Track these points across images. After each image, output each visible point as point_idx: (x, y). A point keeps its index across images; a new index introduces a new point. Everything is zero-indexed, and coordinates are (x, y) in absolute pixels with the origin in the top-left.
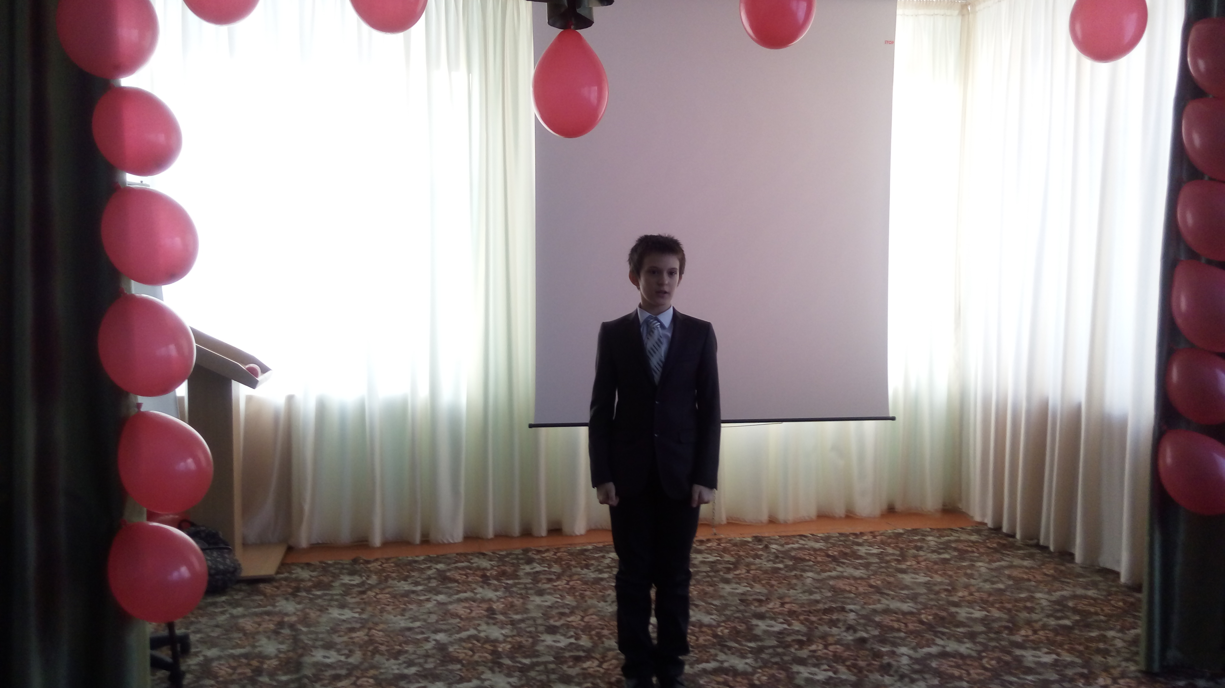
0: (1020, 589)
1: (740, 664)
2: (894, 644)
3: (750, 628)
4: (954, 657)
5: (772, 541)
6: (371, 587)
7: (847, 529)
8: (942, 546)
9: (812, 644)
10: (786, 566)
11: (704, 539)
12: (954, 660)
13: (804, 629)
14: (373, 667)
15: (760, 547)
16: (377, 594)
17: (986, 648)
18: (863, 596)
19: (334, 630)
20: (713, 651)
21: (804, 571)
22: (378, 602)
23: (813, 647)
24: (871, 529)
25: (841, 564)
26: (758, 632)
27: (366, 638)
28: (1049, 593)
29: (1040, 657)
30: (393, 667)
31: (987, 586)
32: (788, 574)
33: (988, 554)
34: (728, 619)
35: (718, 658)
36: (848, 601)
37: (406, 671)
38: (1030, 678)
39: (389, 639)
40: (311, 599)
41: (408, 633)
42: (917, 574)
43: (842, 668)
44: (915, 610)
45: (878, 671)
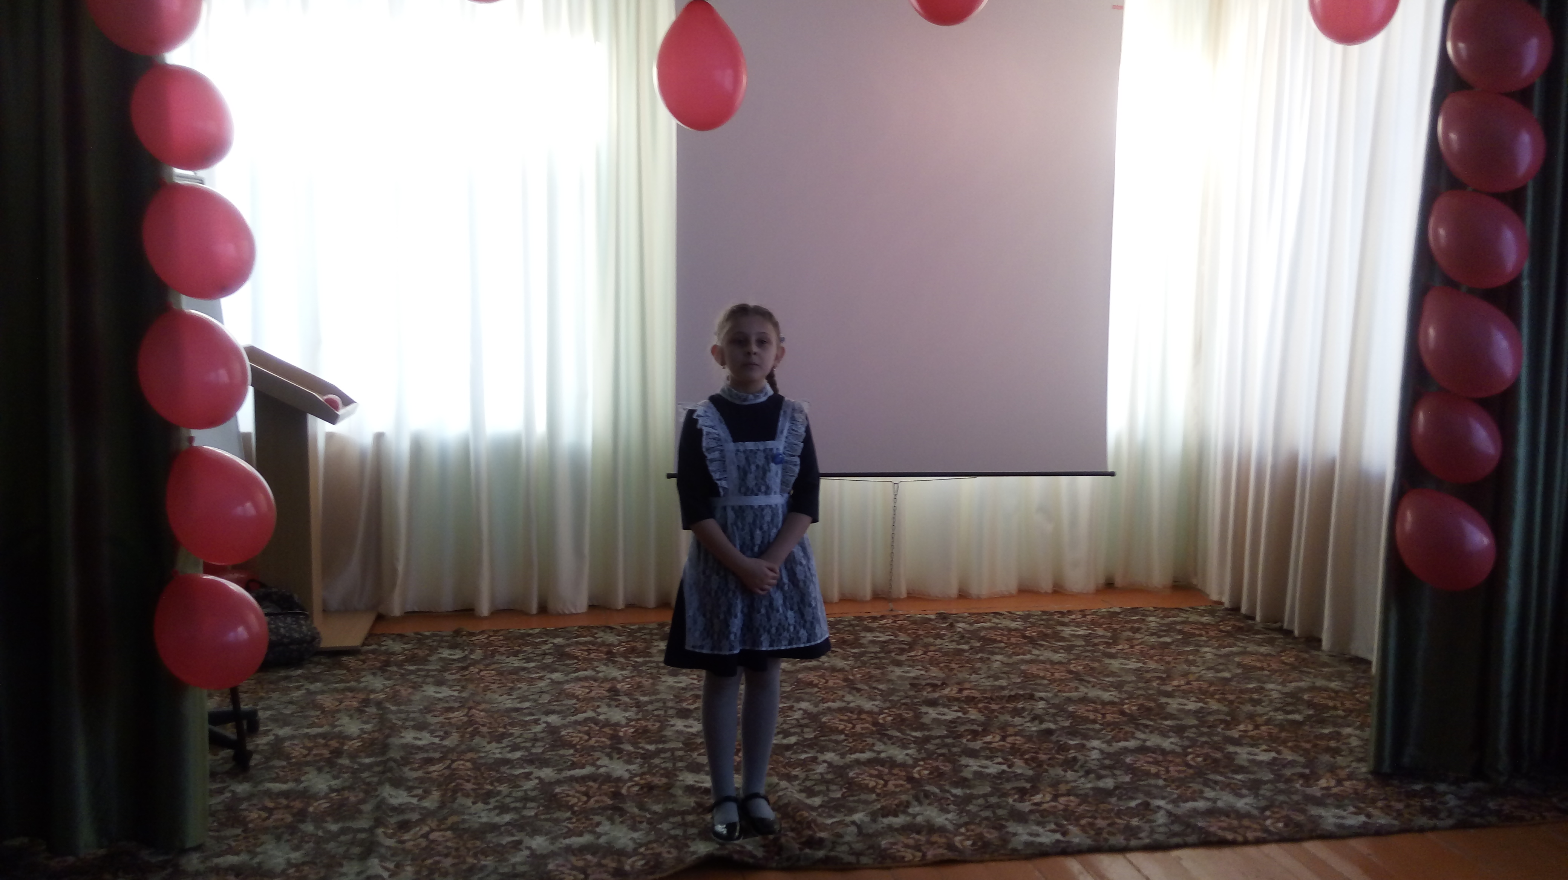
0: (1250, 679)
1: (899, 755)
2: (1086, 737)
3: (918, 716)
4: (1153, 753)
5: (960, 619)
6: (475, 663)
7: (1053, 606)
8: (1164, 628)
9: (989, 735)
10: (972, 648)
11: (878, 615)
12: (1154, 755)
13: (981, 718)
14: (471, 750)
15: (944, 625)
16: (481, 671)
17: (1193, 743)
18: (1058, 683)
19: (428, 710)
20: (870, 740)
21: (993, 653)
22: (482, 679)
23: (988, 738)
24: (1082, 607)
25: (1039, 647)
26: (926, 720)
27: (465, 719)
28: (1283, 683)
29: (1255, 755)
30: (495, 751)
31: (1210, 674)
32: (972, 657)
33: (1218, 639)
34: (894, 705)
35: (875, 748)
36: (1040, 688)
37: (509, 756)
38: (1239, 777)
39: (492, 720)
40: (402, 675)
41: (514, 714)
42: (1128, 659)
43: (1018, 762)
44: (1117, 700)
45: (1061, 766)
